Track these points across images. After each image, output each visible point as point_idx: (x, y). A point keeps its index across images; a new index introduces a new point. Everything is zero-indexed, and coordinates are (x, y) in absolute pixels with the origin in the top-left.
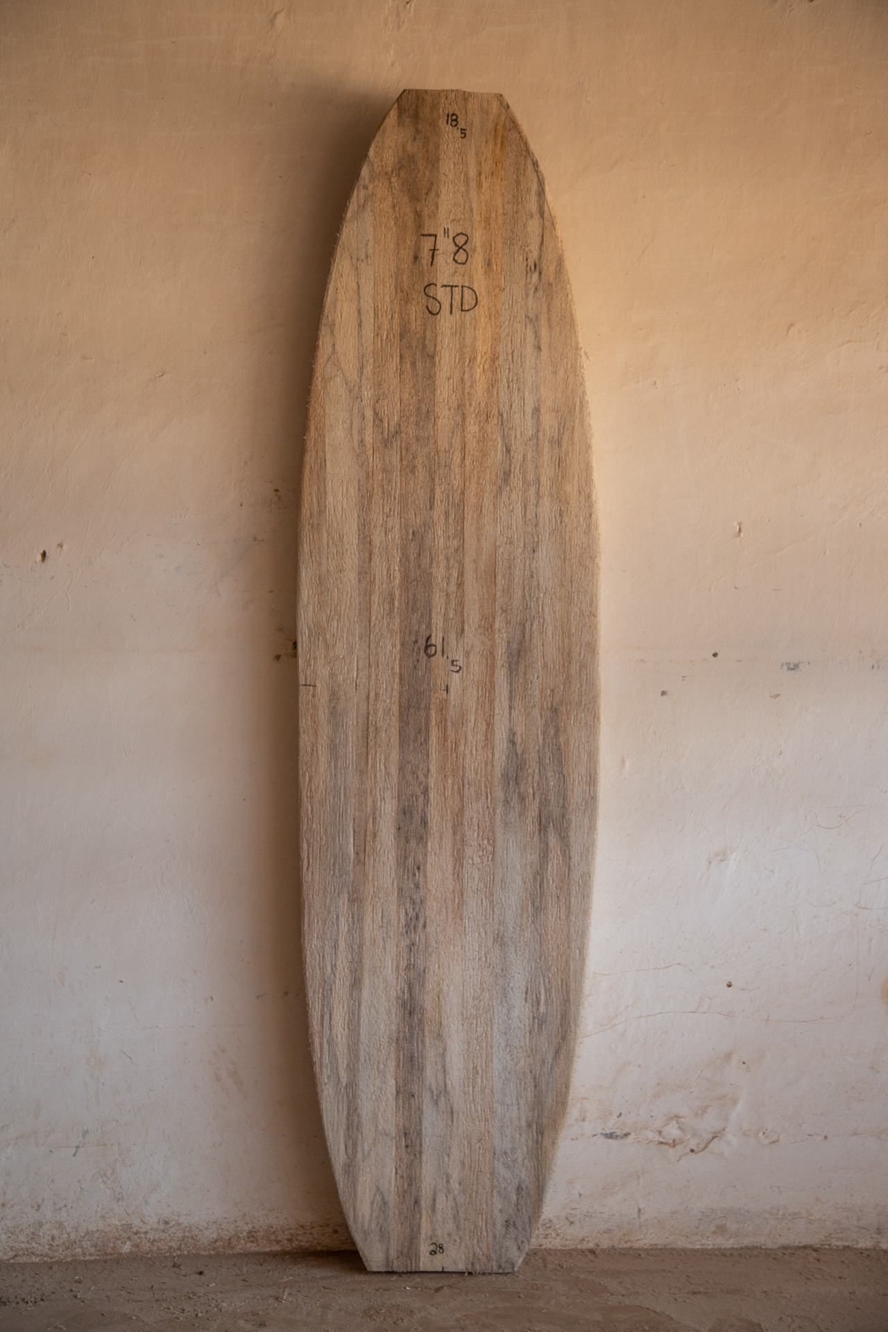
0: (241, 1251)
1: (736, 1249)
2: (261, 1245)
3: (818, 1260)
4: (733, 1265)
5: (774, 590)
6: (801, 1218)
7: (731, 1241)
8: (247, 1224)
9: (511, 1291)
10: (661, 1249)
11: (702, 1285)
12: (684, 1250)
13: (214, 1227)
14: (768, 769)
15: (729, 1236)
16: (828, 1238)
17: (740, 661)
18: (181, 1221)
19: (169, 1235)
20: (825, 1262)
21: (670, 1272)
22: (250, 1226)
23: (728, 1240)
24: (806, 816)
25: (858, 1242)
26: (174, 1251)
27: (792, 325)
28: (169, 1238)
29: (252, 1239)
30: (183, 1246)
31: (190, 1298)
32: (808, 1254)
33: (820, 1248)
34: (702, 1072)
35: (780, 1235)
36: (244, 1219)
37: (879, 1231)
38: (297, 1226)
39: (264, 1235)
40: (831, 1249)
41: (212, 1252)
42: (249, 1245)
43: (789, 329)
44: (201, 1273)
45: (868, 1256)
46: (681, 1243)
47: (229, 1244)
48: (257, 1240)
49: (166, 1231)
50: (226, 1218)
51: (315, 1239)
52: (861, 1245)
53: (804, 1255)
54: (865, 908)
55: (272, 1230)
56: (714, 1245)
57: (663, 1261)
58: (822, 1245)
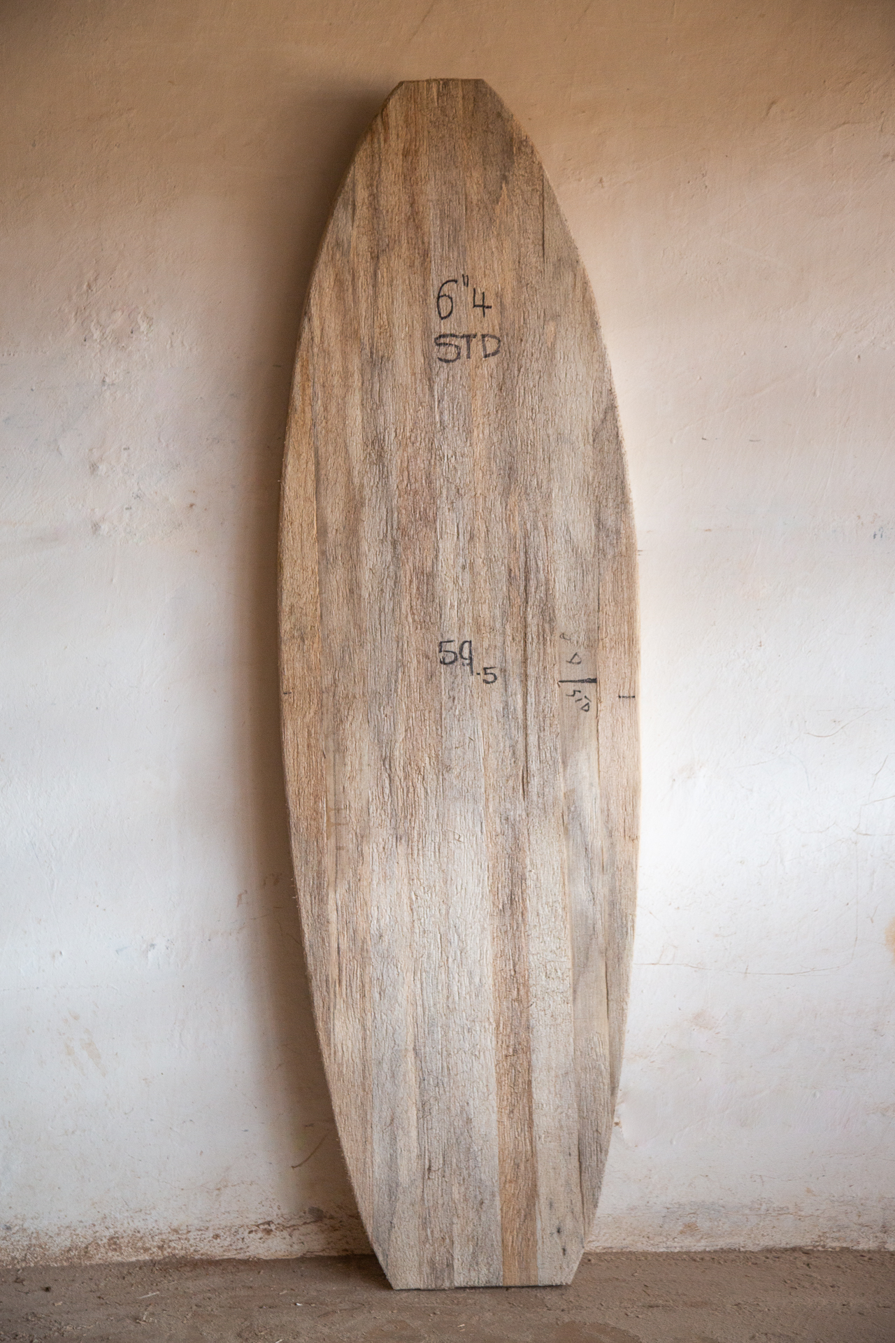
0: (101, 1262)
1: (709, 1252)
2: (125, 1254)
3: (808, 1265)
4: (704, 1272)
5: (751, 441)
6: (789, 1213)
7: (703, 1243)
8: (107, 1228)
9: (425, 1307)
10: (617, 1253)
11: (662, 1296)
12: (645, 1254)
13: (68, 1232)
14: (744, 664)
15: (700, 1236)
16: (822, 1238)
17: (710, 530)
18: (26, 1226)
19: (12, 1244)
20: (817, 1267)
21: (624, 1281)
22: (112, 1231)
23: (699, 1241)
24: (792, 722)
25: (858, 1243)
26: (18, 1262)
27: (773, 103)
28: (11, 1247)
29: (114, 1247)
30: (28, 1256)
31: (28, 1320)
32: (795, 1258)
33: (812, 1250)
34: (665, 1036)
35: (763, 1235)
36: (104, 1222)
37: (885, 1229)
38: (169, 1230)
39: (129, 1242)
40: (826, 1251)
41: (65, 1264)
42: (110, 1254)
43: (769, 108)
44: (47, 1289)
45: (870, 1259)
46: (641, 1246)
47: (86, 1252)
48: (120, 1248)
49: (8, 1239)
50: (81, 1222)
51: (191, 1246)
52: (863, 1246)
53: (791, 1258)
54: (866, 834)
55: (139, 1235)
56: (682, 1247)
57: (617, 1267)
58: (814, 1247)
